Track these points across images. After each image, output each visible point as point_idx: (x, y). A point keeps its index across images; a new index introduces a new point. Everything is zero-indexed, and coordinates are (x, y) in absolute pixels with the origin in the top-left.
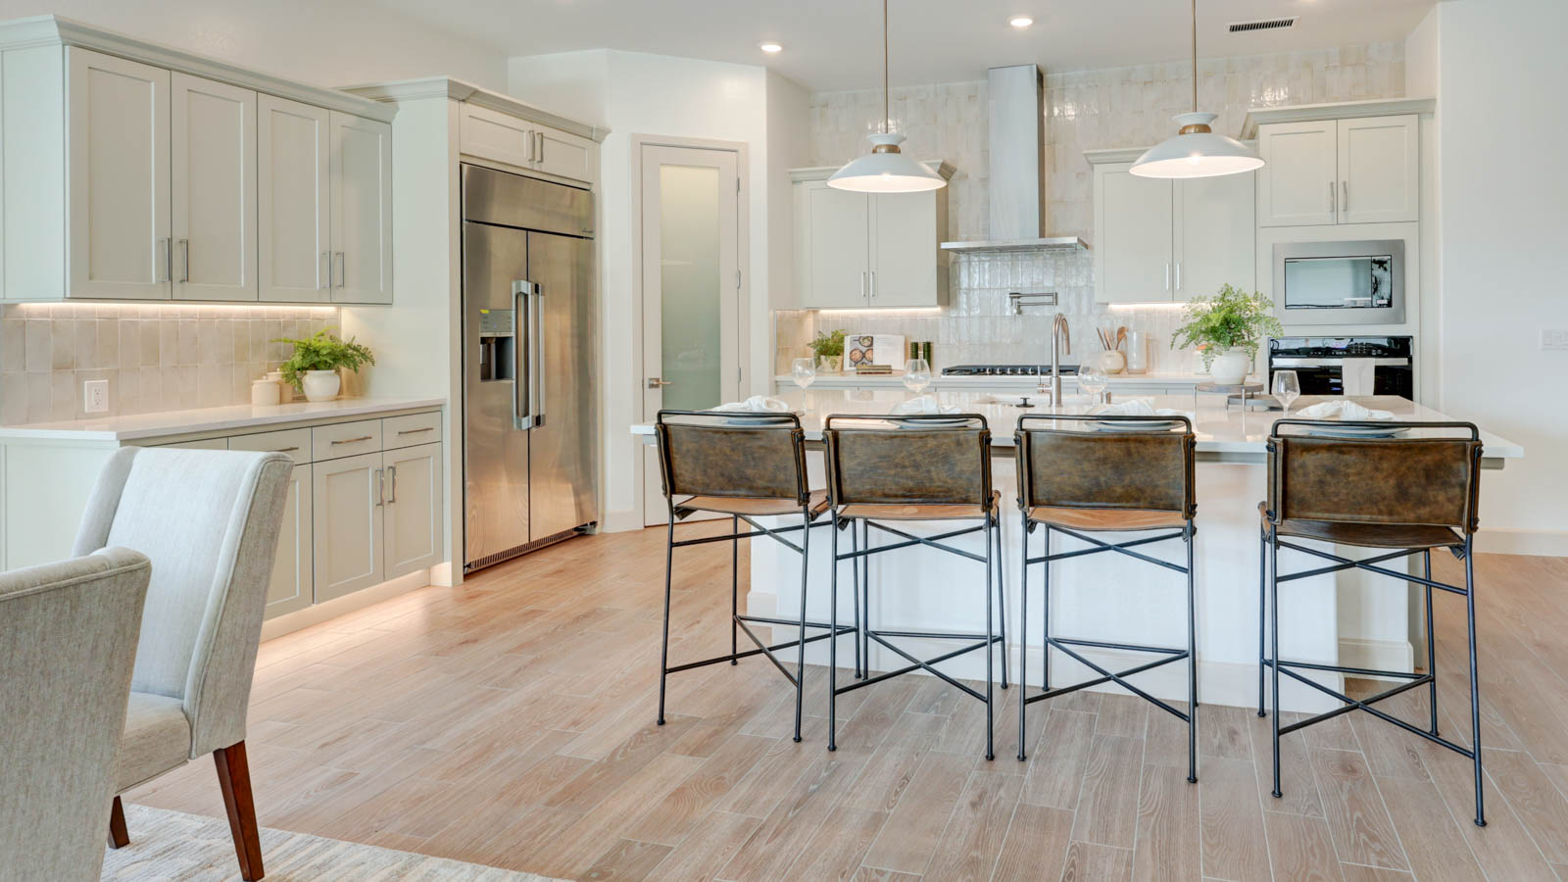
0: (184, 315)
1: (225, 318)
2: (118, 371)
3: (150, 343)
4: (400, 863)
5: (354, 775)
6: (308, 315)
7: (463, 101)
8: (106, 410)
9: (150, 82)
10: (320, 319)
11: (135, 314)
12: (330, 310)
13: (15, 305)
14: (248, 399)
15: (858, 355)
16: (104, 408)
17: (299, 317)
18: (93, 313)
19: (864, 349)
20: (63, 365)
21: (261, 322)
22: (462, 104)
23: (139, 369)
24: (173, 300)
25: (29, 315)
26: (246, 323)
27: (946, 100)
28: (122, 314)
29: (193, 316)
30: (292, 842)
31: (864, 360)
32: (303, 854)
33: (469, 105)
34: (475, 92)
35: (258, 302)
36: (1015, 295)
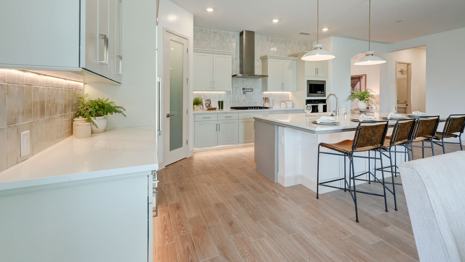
10: (81, 90)
15: (208, 105)
17: (77, 89)
19: (209, 103)
27: (227, 36)
31: (210, 106)
36: (243, 89)
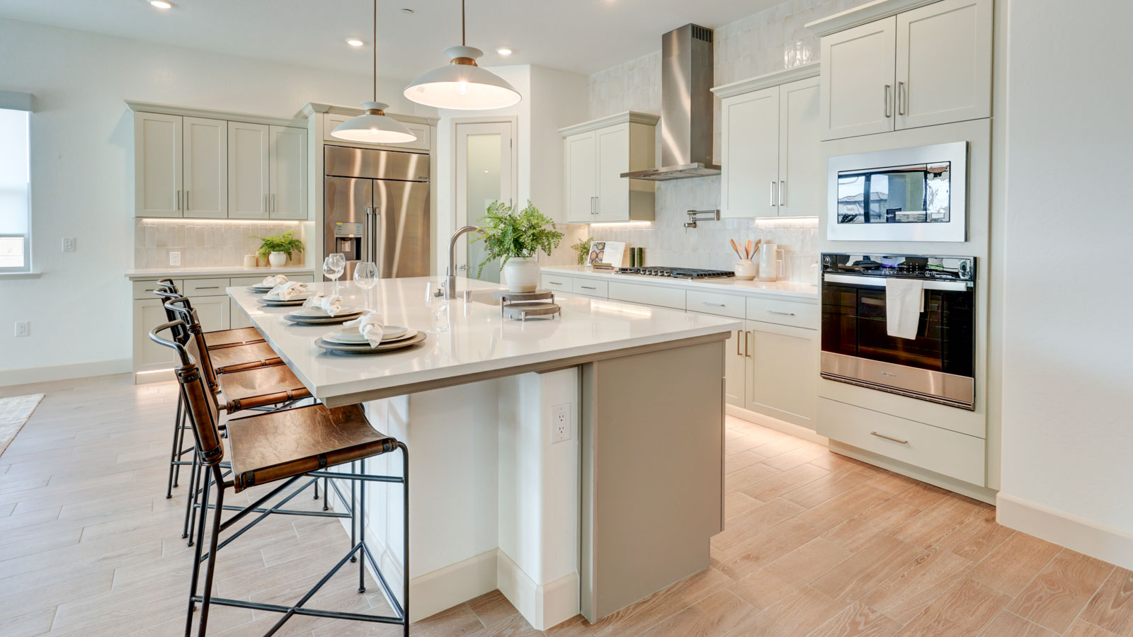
0: (216, 225)
2: (185, 248)
3: (200, 237)
6: (282, 225)
7: (326, 112)
9: (173, 122)
10: (289, 227)
11: (193, 224)
12: (296, 223)
14: (240, 262)
16: (179, 264)
17: (278, 226)
18: (174, 224)
20: (161, 245)
21: (255, 228)
22: (325, 115)
23: (195, 248)
25: (147, 224)
26: (249, 229)
28: (187, 224)
33: (330, 115)
34: (331, 107)
36: (691, 212)
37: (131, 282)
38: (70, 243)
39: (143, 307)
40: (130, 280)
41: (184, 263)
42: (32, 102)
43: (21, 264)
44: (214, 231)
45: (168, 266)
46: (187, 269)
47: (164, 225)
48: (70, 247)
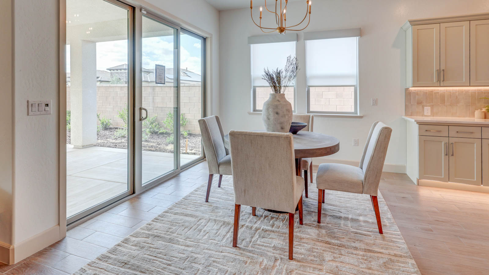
1: (467, 92)
2: (433, 105)
3: (442, 98)
4: (406, 255)
5: (432, 231)
8: (430, 115)
11: (438, 90)
13: (409, 88)
14: (474, 116)
16: (429, 114)
18: (427, 90)
20: (419, 103)
23: (439, 105)
24: (440, 86)
25: (412, 91)
28: (434, 90)
29: (456, 91)
30: (398, 233)
32: (395, 236)
35: (470, 86)
37: (417, 125)
38: (375, 101)
39: (424, 141)
40: (417, 124)
41: (433, 114)
42: (359, 32)
43: (353, 111)
44: (451, 94)
45: (423, 115)
46: (435, 117)
47: (421, 91)
48: (375, 103)
